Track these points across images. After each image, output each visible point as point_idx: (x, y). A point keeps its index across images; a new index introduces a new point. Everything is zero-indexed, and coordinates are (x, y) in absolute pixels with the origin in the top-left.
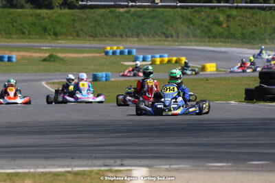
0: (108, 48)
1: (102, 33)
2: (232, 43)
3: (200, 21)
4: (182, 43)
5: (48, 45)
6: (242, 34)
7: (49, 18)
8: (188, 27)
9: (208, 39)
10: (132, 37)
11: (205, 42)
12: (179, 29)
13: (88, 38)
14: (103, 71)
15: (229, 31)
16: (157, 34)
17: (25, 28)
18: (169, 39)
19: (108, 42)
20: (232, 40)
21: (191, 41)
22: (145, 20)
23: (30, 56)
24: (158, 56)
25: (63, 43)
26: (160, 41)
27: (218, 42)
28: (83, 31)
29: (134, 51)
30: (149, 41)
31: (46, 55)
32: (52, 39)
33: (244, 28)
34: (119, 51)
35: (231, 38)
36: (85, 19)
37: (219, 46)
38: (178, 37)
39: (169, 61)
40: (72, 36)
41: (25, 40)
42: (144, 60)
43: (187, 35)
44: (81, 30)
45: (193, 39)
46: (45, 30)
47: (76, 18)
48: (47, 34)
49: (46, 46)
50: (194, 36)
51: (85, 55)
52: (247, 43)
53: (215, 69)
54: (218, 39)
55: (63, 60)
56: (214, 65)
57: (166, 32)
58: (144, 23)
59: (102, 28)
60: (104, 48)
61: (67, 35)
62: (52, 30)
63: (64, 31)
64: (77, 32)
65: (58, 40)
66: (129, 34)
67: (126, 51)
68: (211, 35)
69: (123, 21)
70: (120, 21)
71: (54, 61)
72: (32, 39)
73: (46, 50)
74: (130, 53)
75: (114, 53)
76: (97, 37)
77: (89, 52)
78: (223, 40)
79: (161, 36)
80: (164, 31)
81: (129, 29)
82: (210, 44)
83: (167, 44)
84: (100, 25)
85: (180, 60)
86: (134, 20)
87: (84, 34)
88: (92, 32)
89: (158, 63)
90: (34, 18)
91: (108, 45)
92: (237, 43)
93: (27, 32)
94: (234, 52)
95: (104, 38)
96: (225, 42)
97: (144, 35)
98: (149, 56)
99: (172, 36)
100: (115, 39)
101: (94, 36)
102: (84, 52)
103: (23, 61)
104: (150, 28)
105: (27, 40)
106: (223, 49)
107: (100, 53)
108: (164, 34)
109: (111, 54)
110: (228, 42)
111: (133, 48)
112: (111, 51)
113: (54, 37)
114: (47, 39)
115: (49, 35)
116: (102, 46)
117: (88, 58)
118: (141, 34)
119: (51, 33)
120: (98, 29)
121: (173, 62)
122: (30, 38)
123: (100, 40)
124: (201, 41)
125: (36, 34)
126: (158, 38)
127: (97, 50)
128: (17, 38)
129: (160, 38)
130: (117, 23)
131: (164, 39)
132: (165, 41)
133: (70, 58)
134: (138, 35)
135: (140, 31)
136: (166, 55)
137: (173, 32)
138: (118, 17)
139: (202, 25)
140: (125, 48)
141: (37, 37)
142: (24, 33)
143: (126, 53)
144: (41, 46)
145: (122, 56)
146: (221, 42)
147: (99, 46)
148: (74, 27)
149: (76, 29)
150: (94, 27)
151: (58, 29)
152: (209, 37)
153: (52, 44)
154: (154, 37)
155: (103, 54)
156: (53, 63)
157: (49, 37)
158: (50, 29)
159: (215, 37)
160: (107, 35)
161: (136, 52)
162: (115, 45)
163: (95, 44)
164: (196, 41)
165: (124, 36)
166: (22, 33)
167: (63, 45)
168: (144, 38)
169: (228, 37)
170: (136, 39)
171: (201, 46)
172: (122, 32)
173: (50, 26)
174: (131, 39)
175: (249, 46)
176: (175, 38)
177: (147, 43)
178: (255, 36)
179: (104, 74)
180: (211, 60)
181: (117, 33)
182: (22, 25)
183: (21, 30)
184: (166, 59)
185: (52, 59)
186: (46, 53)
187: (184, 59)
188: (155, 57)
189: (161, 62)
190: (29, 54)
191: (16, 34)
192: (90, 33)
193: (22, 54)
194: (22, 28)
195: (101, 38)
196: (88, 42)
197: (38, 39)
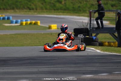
2: (67, 13)
3: (49, 1)
4: (39, 13)
6: (73, 8)
8: (42, 4)
10: (10, 9)
11: (52, 12)
12: (37, 5)
15: (65, 6)
16: (24, 8)
18: (32, 11)
21: (44, 12)
24: (24, 20)
26: (26, 12)
27: (59, 12)
29: (11, 17)
30: (20, 12)
33: (74, 5)
34: (2, 17)
35: (67, 10)
37: (60, 15)
38: (36, 9)
39: (31, 23)
42: (16, 23)
43: (42, 9)
45: (45, 11)
50: (46, 9)
52: (76, 13)
53: (56, 28)
54: (59, 11)
56: (56, 25)
66: (8, 8)
68: (55, 8)
74: (8, 19)
78: (62, 11)
80: (29, 6)
81: (8, 5)
82: (55, 13)
83: (31, 13)
89: (24, 24)
92: (70, 13)
94: (68, 18)
96: (63, 12)
97: (17, 8)
98: (19, 21)
99: (33, 9)
104: (21, 4)
106: (62, 16)
108: (28, 8)
110: (65, 13)
111: (10, 16)
118: (15, 8)
121: (33, 24)
124: (50, 12)
126: (25, 10)
130: (1, 1)
131: (28, 10)
132: (29, 12)
134: (13, 9)
135: (14, 6)
136: (29, 20)
137: (34, 7)
139: (50, 3)
140: (6, 16)
143: (6, 19)
146: (61, 12)
152: (54, 10)
154: (22, 9)
159: (58, 9)
161: (12, 18)
164: (47, 12)
165: (5, 9)
168: (17, 10)
169: (65, 10)
170: (12, 11)
171: (49, 14)
172: (4, 7)
174: (10, 11)
175: (77, 14)
177: (18, 13)
178: (81, 9)
180: (54, 23)
181: (2, 7)
184: (29, 22)
187: (39, 22)
188: (22, 21)
189: (26, 24)
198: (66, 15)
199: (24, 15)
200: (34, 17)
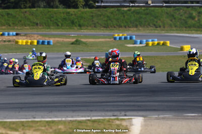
0: (116, 35)
1: (112, 25)
3: (179, 17)
4: (167, 31)
5: (75, 33)
7: (75, 15)
8: (171, 21)
9: (185, 29)
10: (133, 27)
11: (183, 30)
12: (165, 22)
13: (102, 29)
15: (199, 23)
16: (149, 25)
17: (59, 22)
18: (157, 29)
19: (116, 31)
21: (173, 30)
22: (141, 16)
24: (150, 40)
25: (85, 32)
26: (152, 30)
27: (192, 30)
28: (99, 24)
29: (134, 37)
30: (144, 30)
31: (74, 40)
32: (78, 29)
34: (123, 37)
35: (201, 28)
36: (100, 16)
37: (193, 34)
38: (164, 27)
39: (158, 44)
40: (90, 26)
41: (59, 30)
42: (141, 43)
43: (171, 26)
44: (98, 23)
45: (174, 29)
46: (73, 23)
47: (94, 15)
48: (74, 25)
49: (73, 34)
50: (176, 26)
51: (100, 40)
55: (85, 43)
56: (189, 46)
58: (141, 18)
59: (112, 21)
60: (113, 35)
61: (87, 26)
62: (78, 22)
63: (86, 23)
64: (95, 24)
65: (82, 29)
66: (131, 25)
67: (129, 37)
68: (187, 26)
69: (126, 17)
70: (124, 16)
71: (79, 44)
72: (64, 29)
73: (73, 36)
74: (131, 38)
75: (120, 38)
76: (109, 27)
77: (103, 38)
79: (153, 27)
80: (155, 23)
81: (130, 22)
83: (156, 32)
84: (110, 20)
85: (166, 43)
86: (134, 16)
88: (105, 24)
89: (151, 45)
90: (65, 15)
91: (117, 33)
93: (60, 24)
95: (113, 28)
96: (197, 30)
97: (141, 26)
98: (145, 41)
99: (160, 27)
100: (120, 29)
101: (106, 27)
102: (99, 38)
104: (145, 21)
105: (61, 30)
106: (195, 35)
107: (110, 39)
108: (155, 25)
109: (118, 39)
110: (199, 31)
111: (133, 35)
112: (118, 37)
114: (74, 29)
115: (76, 26)
116: (112, 34)
117: (102, 42)
118: (139, 25)
120: (109, 22)
121: (161, 44)
122: (63, 29)
123: (110, 30)
124: (180, 30)
125: (67, 26)
126: (150, 28)
127: (109, 36)
128: (53, 29)
130: (122, 18)
131: (155, 28)
132: (155, 30)
133: (90, 42)
134: (136, 26)
135: (138, 23)
136: (156, 40)
137: (161, 24)
138: (123, 13)
139: (181, 19)
140: (128, 35)
141: (67, 27)
142: (58, 25)
143: (129, 39)
144: (70, 34)
145: (125, 40)
146: (194, 30)
147: (110, 34)
148: (93, 21)
150: (107, 21)
151: (82, 22)
152: (186, 27)
153: (78, 33)
154: (147, 27)
155: (113, 39)
156: (78, 46)
157: (75, 28)
158: (76, 22)
159: (190, 27)
160: (115, 26)
161: (136, 38)
162: (121, 33)
163: (107, 32)
164: (177, 30)
165: (127, 26)
166: (57, 25)
167: (85, 33)
168: (140, 28)
169: (199, 27)
170: (135, 29)
172: (126, 24)
173: (76, 20)
174: (132, 29)
176: (162, 28)
177: (142, 32)
180: (187, 43)
181: (122, 25)
182: (57, 19)
183: (56, 23)
184: (156, 42)
185: (78, 43)
187: (168, 43)
188: (148, 41)
190: (61, 39)
191: (53, 26)
192: (103, 25)
193: (57, 39)
194: (56, 21)
195: (111, 28)
196: (102, 31)
197: (68, 29)
198: (200, 34)
199: (149, 34)
200: (162, 36)
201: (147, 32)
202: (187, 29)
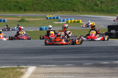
0: (48, 16)
1: (45, 10)
3: (89, 4)
4: (81, 14)
6: (107, 10)
7: (22, 3)
8: (84, 7)
9: (92, 12)
10: (59, 11)
11: (91, 13)
12: (79, 8)
13: (39, 12)
14: (45, 26)
15: (101, 8)
16: (70, 10)
17: (12, 8)
19: (48, 13)
20: (103, 12)
21: (85, 13)
22: (64, 4)
23: (13, 20)
24: (69, 19)
25: (28, 14)
26: (71, 13)
27: (96, 13)
29: (59, 17)
30: (66, 13)
32: (24, 12)
33: (108, 7)
34: (52, 17)
35: (102, 11)
36: (38, 4)
37: (97, 15)
38: (79, 11)
39: (74, 22)
40: (32, 11)
41: (11, 13)
42: (63, 21)
43: (83, 10)
44: (36, 8)
45: (85, 12)
46: (21, 8)
47: (34, 3)
48: (21, 10)
49: (21, 15)
50: (86, 11)
51: (38, 19)
52: (110, 13)
54: (97, 12)
55: (28, 21)
57: (74, 9)
61: (30, 10)
62: (24, 8)
63: (29, 8)
64: (35, 9)
65: (26, 12)
66: (57, 10)
67: (56, 17)
68: (93, 10)
69: (55, 4)
70: (53, 4)
71: (24, 22)
73: (20, 17)
74: (57, 18)
75: (50, 18)
76: (43, 11)
78: (99, 12)
79: (71, 11)
80: (73, 8)
81: (57, 8)
82: (93, 14)
83: (75, 14)
84: (44, 6)
85: (79, 21)
86: (60, 4)
87: (38, 10)
88: (41, 9)
89: (69, 22)
90: (15, 3)
91: (48, 15)
92: (105, 13)
93: (12, 9)
94: (103, 18)
95: (46, 12)
96: (100, 13)
97: (64, 10)
98: (66, 20)
99: (76, 11)
100: (51, 12)
101: (42, 11)
103: (10, 22)
104: (67, 7)
105: (13, 13)
106: (99, 16)
107: (44, 18)
108: (73, 10)
109: (49, 19)
110: (101, 13)
112: (49, 17)
113: (24, 11)
114: (21, 12)
115: (22, 10)
116: (45, 15)
117: (39, 21)
118: (63, 10)
119: (23, 10)
120: (44, 8)
121: (76, 22)
122: (14, 12)
123: (44, 13)
124: (89, 13)
125: (17, 10)
128: (8, 12)
129: (71, 12)
131: (73, 12)
132: (73, 13)
133: (31, 20)
134: (61, 11)
135: (62, 9)
136: (73, 19)
137: (77, 9)
138: (53, 2)
139: (89, 6)
140: (55, 16)
141: (17, 11)
142: (11, 10)
143: (56, 18)
144: (18, 15)
145: (54, 19)
146: (98, 13)
149: (34, 8)
150: (42, 7)
151: (26, 8)
152: (93, 11)
153: (24, 15)
154: (68, 11)
155: (46, 19)
156: (23, 23)
157: (22, 11)
158: (23, 8)
159: (95, 11)
160: (48, 10)
161: (60, 18)
162: (51, 15)
163: (42, 14)
164: (87, 13)
165: (55, 11)
166: (10, 10)
168: (64, 12)
169: (101, 11)
170: (60, 12)
171: (89, 15)
172: (54, 9)
174: (58, 12)
175: (110, 15)
176: (78, 12)
177: (65, 14)
179: (45, 27)
181: (52, 9)
183: (10, 8)
184: (73, 21)
185: (23, 21)
186: (20, 18)
187: (81, 20)
188: (68, 20)
189: (70, 22)
190: (13, 19)
191: (8, 10)
192: (40, 10)
193: (10, 19)
194: (10, 7)
195: (45, 12)
196: (39, 13)
197: (17, 12)
198: (102, 15)
199: (70, 15)
200: (77, 17)
201: (68, 14)
202: (93, 12)
